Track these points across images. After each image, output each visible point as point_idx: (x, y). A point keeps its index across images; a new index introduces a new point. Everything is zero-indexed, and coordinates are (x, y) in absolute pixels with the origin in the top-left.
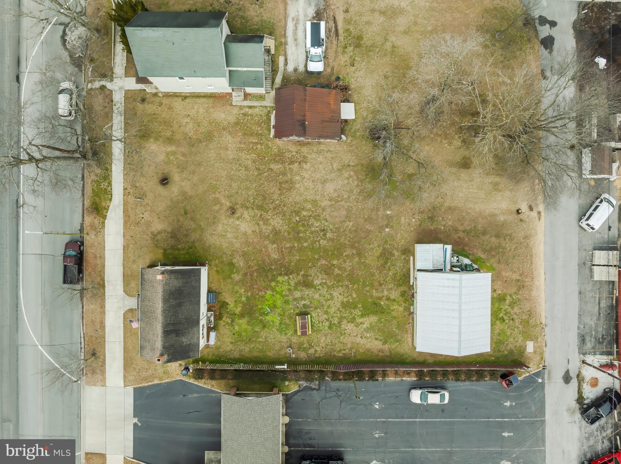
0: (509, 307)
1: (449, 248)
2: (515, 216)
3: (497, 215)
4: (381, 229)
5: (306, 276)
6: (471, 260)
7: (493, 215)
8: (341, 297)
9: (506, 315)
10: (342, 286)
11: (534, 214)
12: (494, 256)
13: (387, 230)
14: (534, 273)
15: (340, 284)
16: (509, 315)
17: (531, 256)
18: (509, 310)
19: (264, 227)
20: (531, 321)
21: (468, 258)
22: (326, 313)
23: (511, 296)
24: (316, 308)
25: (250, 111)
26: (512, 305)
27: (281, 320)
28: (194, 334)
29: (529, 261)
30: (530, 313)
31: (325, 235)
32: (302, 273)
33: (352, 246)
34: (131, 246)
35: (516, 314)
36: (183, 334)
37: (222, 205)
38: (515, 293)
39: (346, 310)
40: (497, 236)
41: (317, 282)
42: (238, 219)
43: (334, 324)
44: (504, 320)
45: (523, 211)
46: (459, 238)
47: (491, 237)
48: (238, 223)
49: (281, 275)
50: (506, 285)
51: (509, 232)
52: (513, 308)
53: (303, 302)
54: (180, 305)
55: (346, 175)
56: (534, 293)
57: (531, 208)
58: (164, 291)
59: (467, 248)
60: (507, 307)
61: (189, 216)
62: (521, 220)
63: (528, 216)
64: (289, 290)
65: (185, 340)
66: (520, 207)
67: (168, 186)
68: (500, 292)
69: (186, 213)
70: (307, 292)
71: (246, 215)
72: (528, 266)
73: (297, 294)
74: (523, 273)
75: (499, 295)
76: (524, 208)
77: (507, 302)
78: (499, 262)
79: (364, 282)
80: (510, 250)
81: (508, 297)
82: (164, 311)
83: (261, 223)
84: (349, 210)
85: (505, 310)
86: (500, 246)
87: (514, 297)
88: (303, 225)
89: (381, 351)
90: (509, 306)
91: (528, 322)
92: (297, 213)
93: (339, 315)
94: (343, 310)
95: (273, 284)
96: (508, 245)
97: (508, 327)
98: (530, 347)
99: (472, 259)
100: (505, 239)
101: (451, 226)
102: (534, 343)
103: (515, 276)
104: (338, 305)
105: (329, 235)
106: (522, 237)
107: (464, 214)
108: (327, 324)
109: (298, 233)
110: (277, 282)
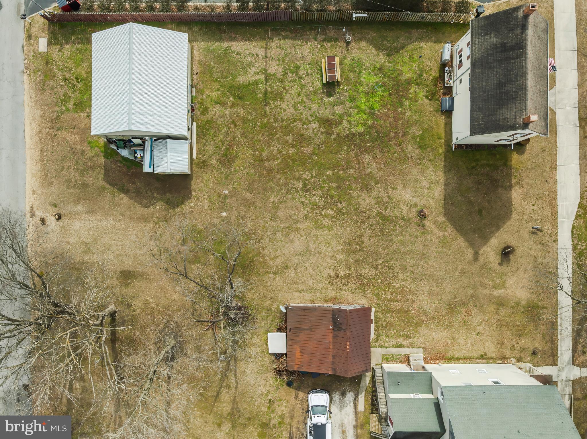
0: (70, 95)
1: (147, 169)
2: (63, 211)
3: (86, 212)
4: (233, 194)
5: (328, 133)
6: (118, 154)
7: (91, 212)
8: (284, 106)
9: (75, 86)
10: (283, 120)
11: (39, 214)
12: (90, 159)
13: (226, 192)
14: (38, 139)
15: (284, 123)
16: (70, 85)
17: (42, 160)
18: (70, 92)
19: (382, 194)
20: (42, 77)
21: (123, 158)
22: (302, 87)
23: (68, 110)
24: (315, 92)
25: (400, 341)
26: (66, 99)
27: (359, 77)
28: (480, 49)
29: (45, 154)
30: (42, 87)
31: (305, 185)
32: (333, 137)
33: (270, 171)
34: (547, 170)
35: (62, 87)
36: (495, 47)
37: (436, 223)
38: (62, 113)
39: (278, 90)
40: (85, 185)
41: (315, 125)
42: (415, 205)
43: (292, 72)
44: (77, 78)
45: (53, 219)
46: (134, 183)
47: (93, 184)
48: (415, 200)
49: (360, 134)
50: (74, 123)
51: (70, 191)
52: (65, 94)
53: (331, 99)
54: (501, 85)
55: (278, 261)
56: (39, 113)
57: (43, 221)
58: (525, 101)
59: (124, 170)
60: (73, 96)
61: (476, 208)
62: (55, 206)
63: (46, 211)
64: (349, 115)
65: (493, 39)
66: (58, 223)
67: (502, 246)
68: (82, 114)
69: (480, 212)
70: (327, 113)
71: (405, 209)
72: (46, 147)
73: (339, 110)
74: (52, 138)
75: (83, 111)
76: (51, 221)
77: (72, 102)
78: (83, 152)
79: (255, 124)
80: (69, 168)
81: (71, 107)
82: (524, 74)
83: (386, 200)
84: (275, 217)
85: (75, 91)
86: (82, 172)
87: (64, 108)
88: (332, 197)
89: (233, 39)
90: (70, 97)
91: (45, 76)
92: (340, 212)
93: (287, 84)
94: (281, 89)
95: (370, 122)
96: (71, 174)
97: (70, 70)
98: (42, 44)
99: (117, 156)
100: (76, 181)
101: (144, 197)
102: (38, 50)
103: (63, 134)
104: (287, 97)
105: (300, 185)
106: (54, 184)
107: (128, 213)
108: (301, 72)
109: (338, 188)
110: (364, 125)
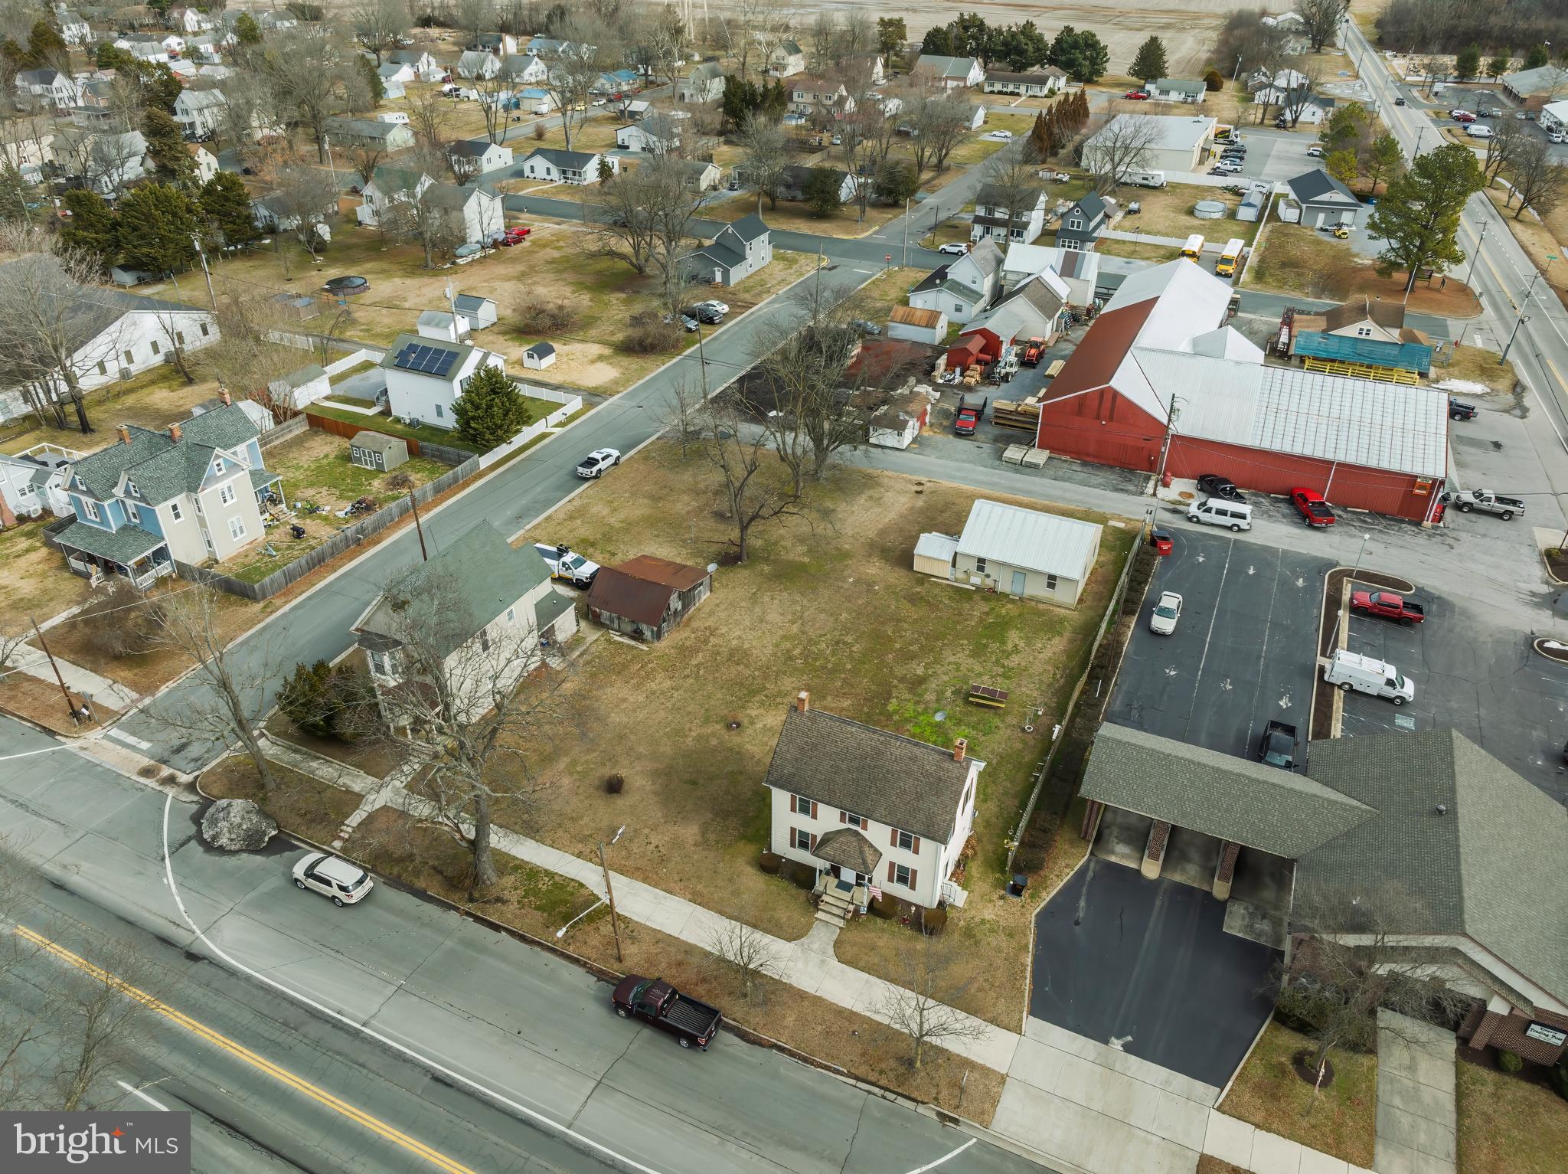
2: (923, 495)
3: (913, 506)
4: (871, 592)
5: (903, 679)
8: (961, 655)
10: (942, 649)
11: (929, 484)
13: (877, 587)
15: (938, 650)
22: (980, 675)
25: (587, 657)
27: (968, 725)
31: (845, 643)
32: (895, 682)
33: (883, 623)
37: (713, 734)
39: (985, 655)
41: (920, 671)
42: (752, 723)
43: (1004, 672)
45: (919, 489)
48: (759, 725)
49: (885, 705)
53: (948, 694)
55: (767, 599)
57: (919, 484)
61: (701, 781)
62: (931, 492)
63: (929, 488)
64: (917, 703)
66: (913, 490)
69: (694, 783)
70: (932, 685)
71: (754, 713)
73: (930, 696)
76: (917, 488)
79: (948, 627)
83: (778, 700)
84: (822, 611)
88: (815, 659)
89: (1071, 641)
92: (791, 658)
93: (990, 664)
94: (984, 658)
95: (896, 717)
98: (1117, 524)
104: (972, 660)
105: (849, 639)
108: (1000, 678)
109: (824, 667)
110: (896, 712)
